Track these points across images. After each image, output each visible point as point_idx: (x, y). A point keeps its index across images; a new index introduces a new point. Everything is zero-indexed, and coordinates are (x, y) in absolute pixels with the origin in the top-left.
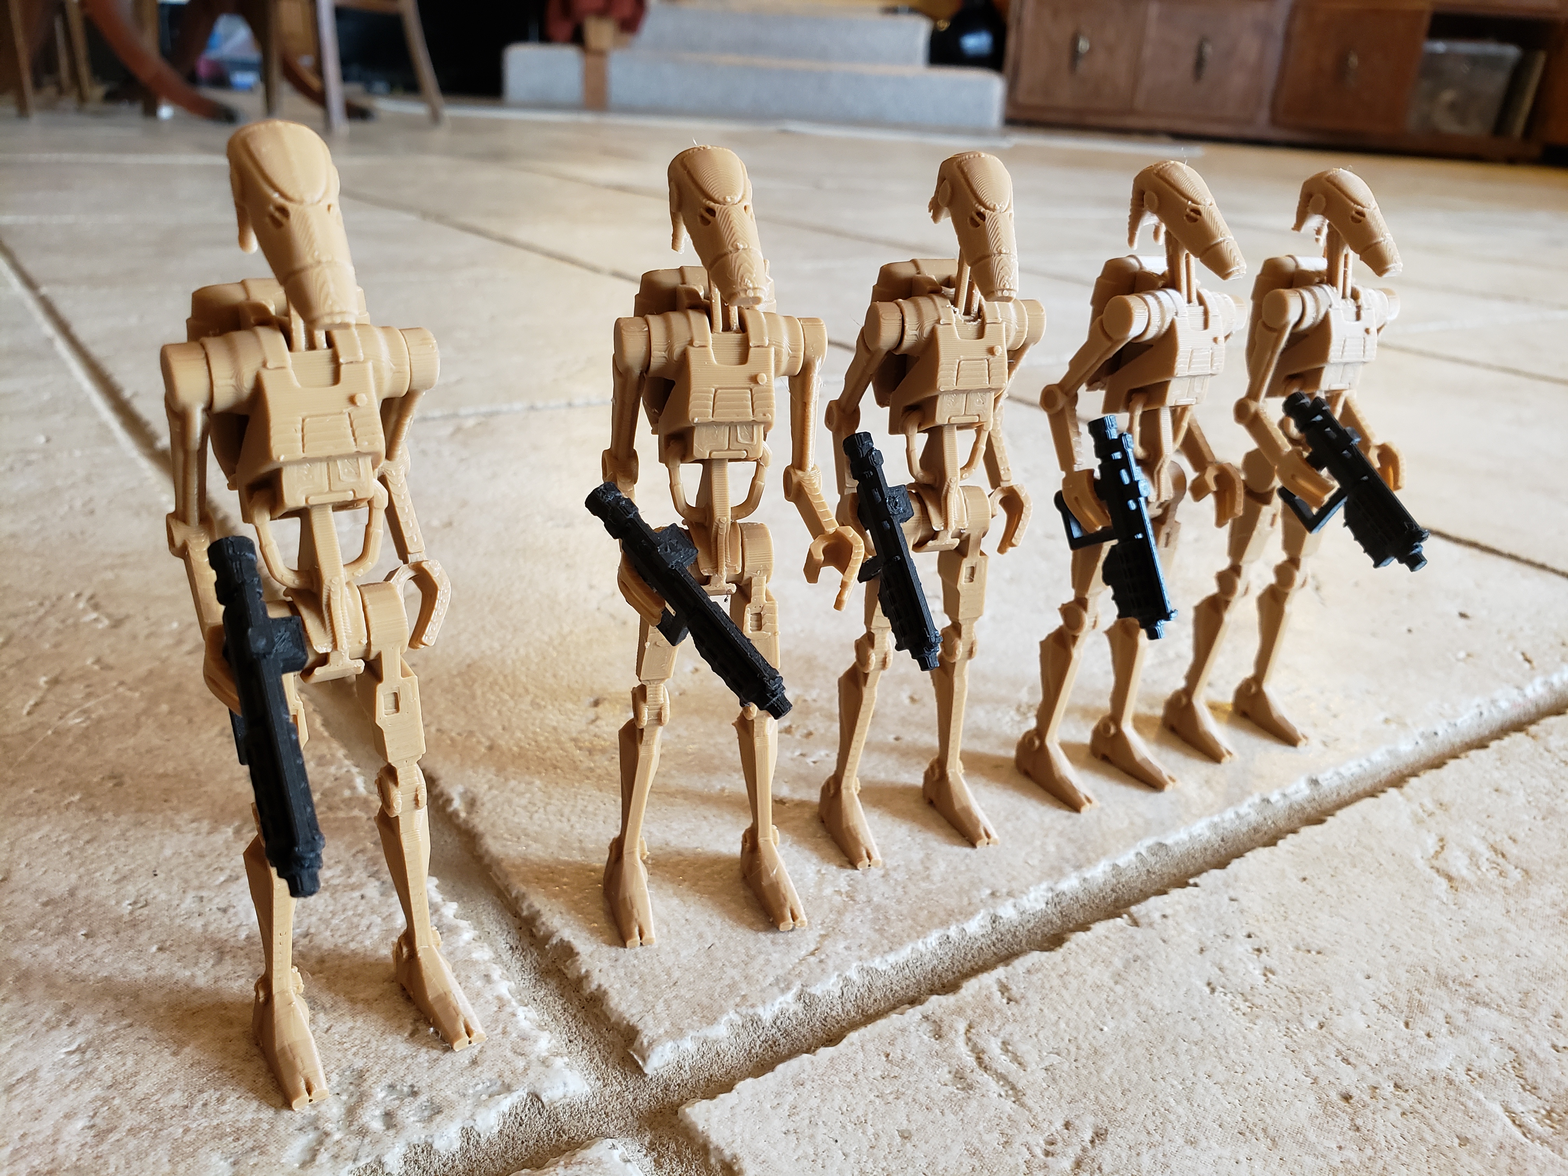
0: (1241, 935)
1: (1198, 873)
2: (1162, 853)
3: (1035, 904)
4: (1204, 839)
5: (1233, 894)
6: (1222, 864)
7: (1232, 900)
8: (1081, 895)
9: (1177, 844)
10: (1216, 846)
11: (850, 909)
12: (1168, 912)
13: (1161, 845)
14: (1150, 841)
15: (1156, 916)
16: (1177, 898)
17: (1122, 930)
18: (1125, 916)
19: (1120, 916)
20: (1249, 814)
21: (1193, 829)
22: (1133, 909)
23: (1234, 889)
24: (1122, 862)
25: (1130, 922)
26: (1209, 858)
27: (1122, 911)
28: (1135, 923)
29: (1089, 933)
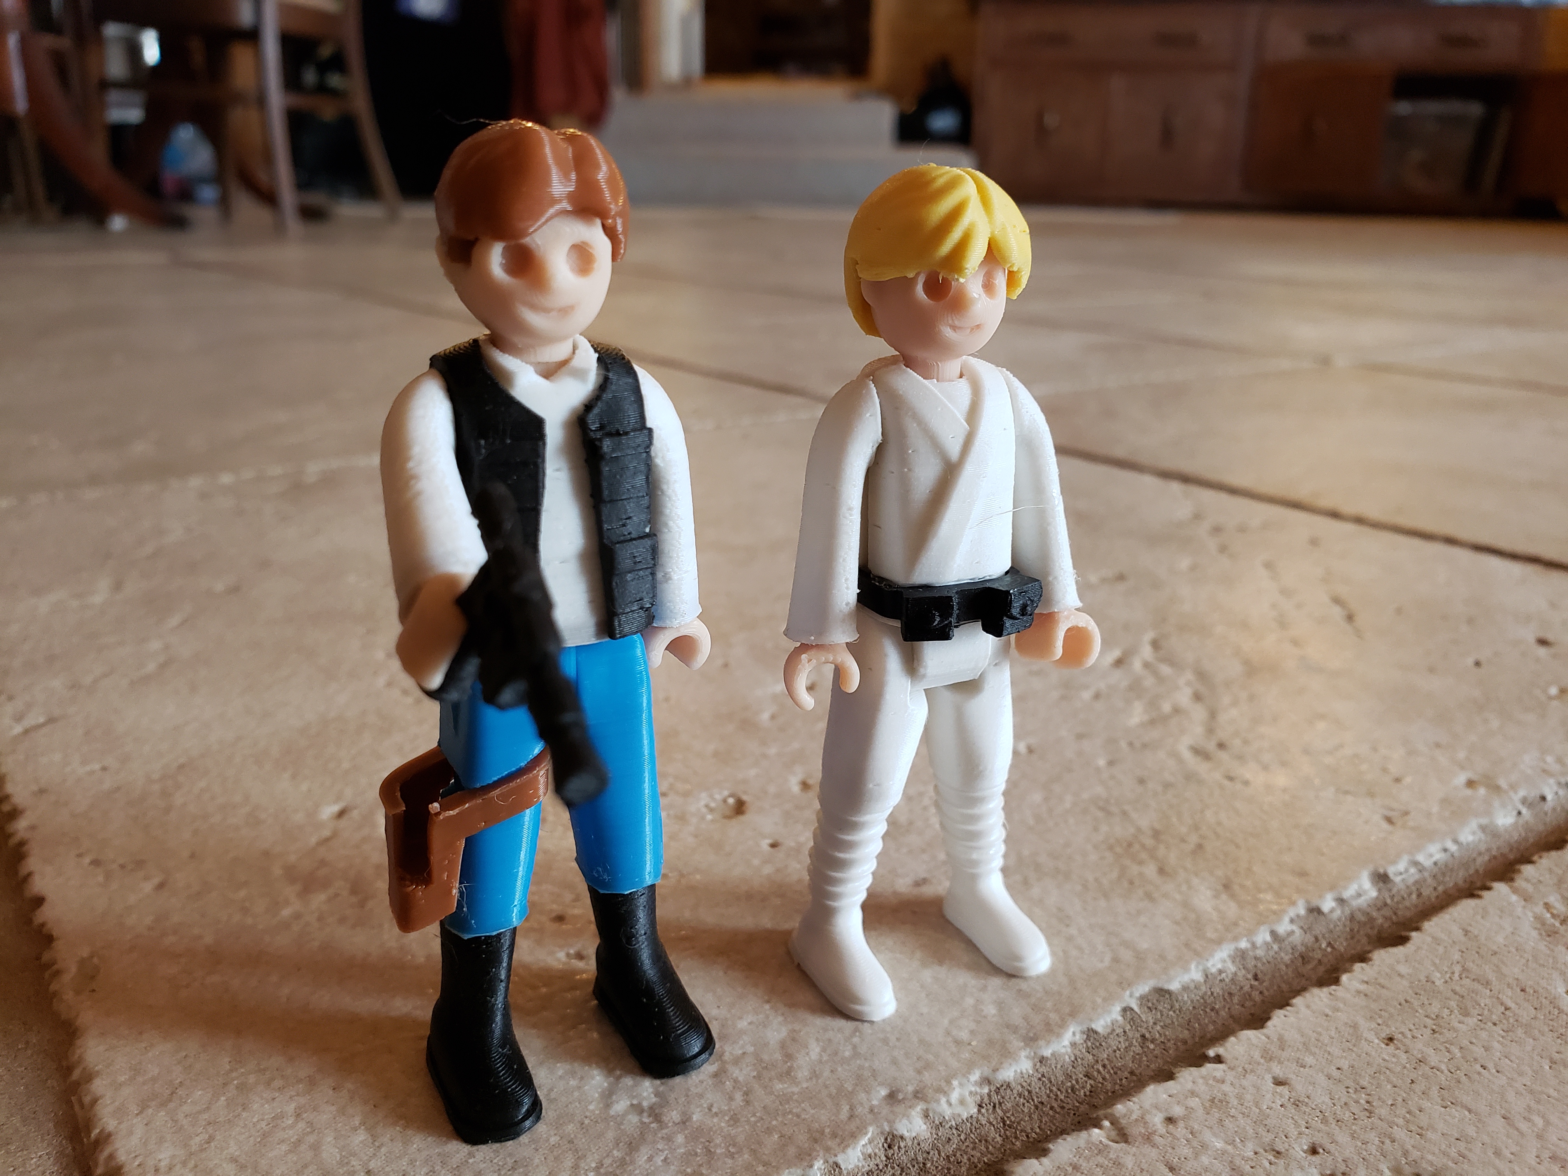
0: (1299, 1150)
1: (1221, 1036)
2: (1164, 1006)
3: (959, 1110)
4: (1226, 977)
5: (1278, 1070)
6: (1258, 1021)
7: (1279, 1083)
8: (1036, 1086)
9: (1185, 988)
10: (1247, 988)
11: (650, 1137)
12: (1177, 1111)
13: (1161, 992)
14: (1144, 988)
15: (1157, 1120)
16: (1189, 1086)
17: (1101, 1150)
18: (1106, 1123)
19: (1097, 1125)
20: (1293, 932)
21: (1209, 964)
22: (1120, 1108)
23: (1280, 1062)
24: (1100, 1025)
25: (1113, 1133)
26: (1237, 1009)
27: (1101, 1113)
28: (1122, 1135)
29: (1045, 1160)
